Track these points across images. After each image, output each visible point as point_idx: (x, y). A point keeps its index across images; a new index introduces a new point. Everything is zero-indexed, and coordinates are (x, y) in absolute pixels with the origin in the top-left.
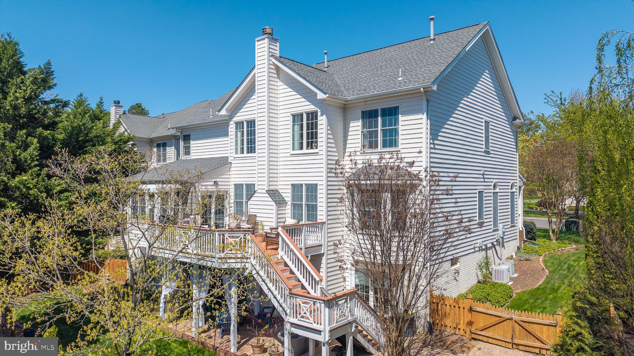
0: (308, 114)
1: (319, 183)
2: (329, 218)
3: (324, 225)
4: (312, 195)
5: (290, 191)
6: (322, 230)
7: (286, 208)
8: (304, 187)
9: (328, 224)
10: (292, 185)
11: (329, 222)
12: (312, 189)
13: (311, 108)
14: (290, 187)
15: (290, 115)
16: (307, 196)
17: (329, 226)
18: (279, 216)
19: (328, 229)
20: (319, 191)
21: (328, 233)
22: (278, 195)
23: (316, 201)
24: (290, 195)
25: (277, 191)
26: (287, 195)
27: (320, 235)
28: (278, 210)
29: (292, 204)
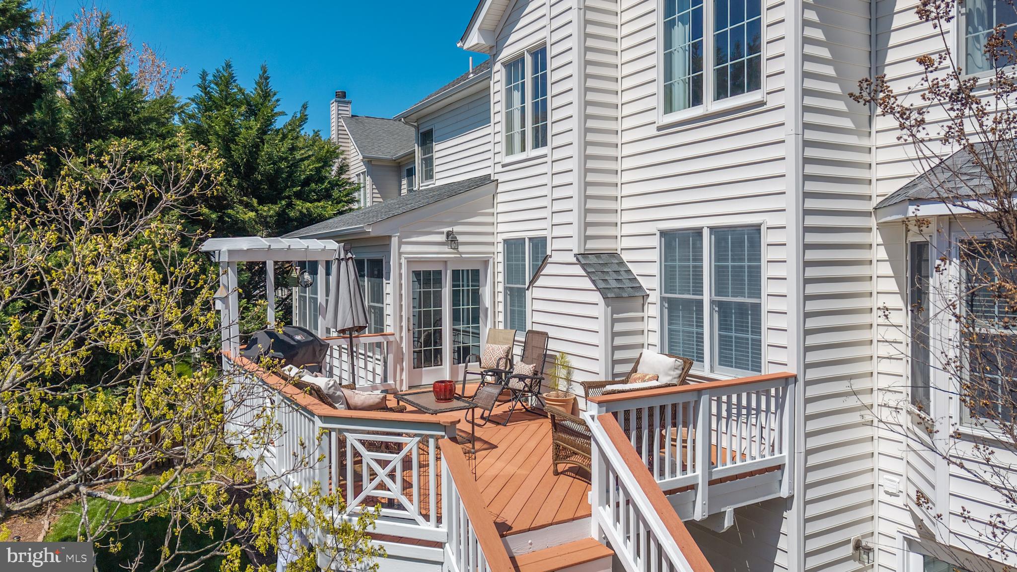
1: (767, 220)
2: (812, 357)
3: (791, 387)
4: (738, 271)
5: (655, 255)
6: (780, 406)
7: (645, 315)
8: (707, 239)
9: (808, 383)
10: (663, 233)
11: (812, 374)
12: (740, 244)
14: (655, 241)
16: (720, 273)
17: (812, 391)
18: (618, 341)
19: (808, 401)
20: (767, 254)
21: (808, 418)
22: (616, 268)
23: (755, 289)
24: (655, 269)
25: (613, 255)
26: (648, 271)
27: (775, 425)
28: (614, 321)
29: (663, 299)
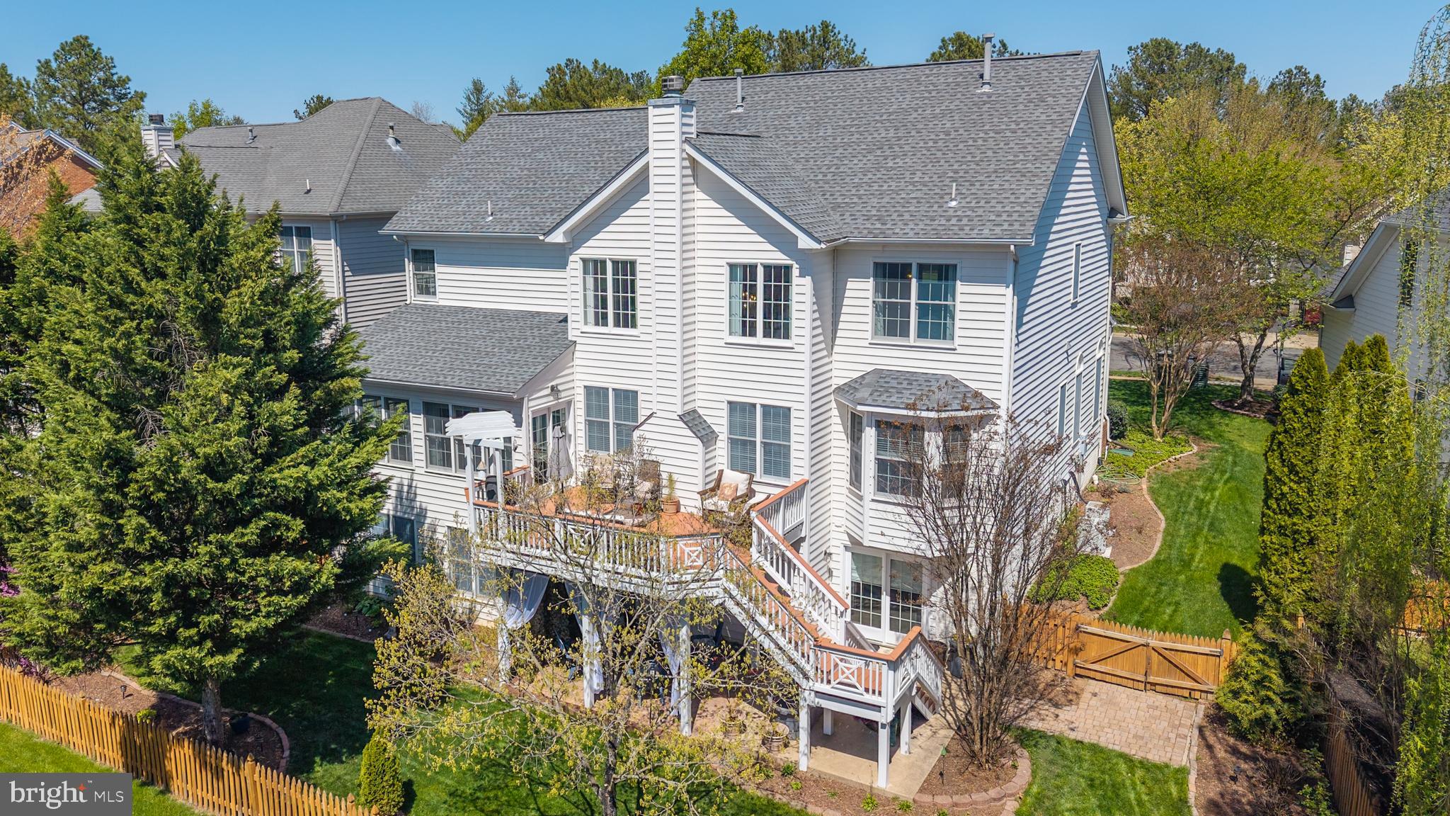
0: (767, 268)
1: (793, 406)
2: (814, 469)
4: (777, 427)
5: (723, 414)
7: (719, 447)
8: (759, 410)
9: (811, 482)
10: (730, 403)
11: (814, 477)
12: (778, 417)
13: (779, 258)
14: (725, 406)
15: (725, 264)
16: (766, 428)
17: (814, 485)
18: (707, 465)
19: (812, 490)
20: (793, 422)
22: (700, 422)
23: (787, 438)
24: (725, 421)
25: (696, 413)
26: (719, 421)
27: (801, 505)
28: (706, 454)
29: (728, 438)
